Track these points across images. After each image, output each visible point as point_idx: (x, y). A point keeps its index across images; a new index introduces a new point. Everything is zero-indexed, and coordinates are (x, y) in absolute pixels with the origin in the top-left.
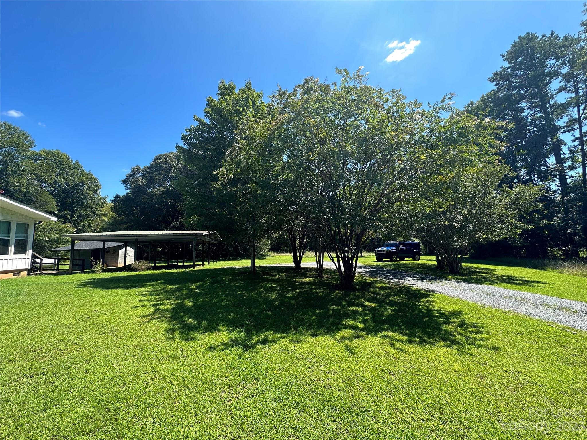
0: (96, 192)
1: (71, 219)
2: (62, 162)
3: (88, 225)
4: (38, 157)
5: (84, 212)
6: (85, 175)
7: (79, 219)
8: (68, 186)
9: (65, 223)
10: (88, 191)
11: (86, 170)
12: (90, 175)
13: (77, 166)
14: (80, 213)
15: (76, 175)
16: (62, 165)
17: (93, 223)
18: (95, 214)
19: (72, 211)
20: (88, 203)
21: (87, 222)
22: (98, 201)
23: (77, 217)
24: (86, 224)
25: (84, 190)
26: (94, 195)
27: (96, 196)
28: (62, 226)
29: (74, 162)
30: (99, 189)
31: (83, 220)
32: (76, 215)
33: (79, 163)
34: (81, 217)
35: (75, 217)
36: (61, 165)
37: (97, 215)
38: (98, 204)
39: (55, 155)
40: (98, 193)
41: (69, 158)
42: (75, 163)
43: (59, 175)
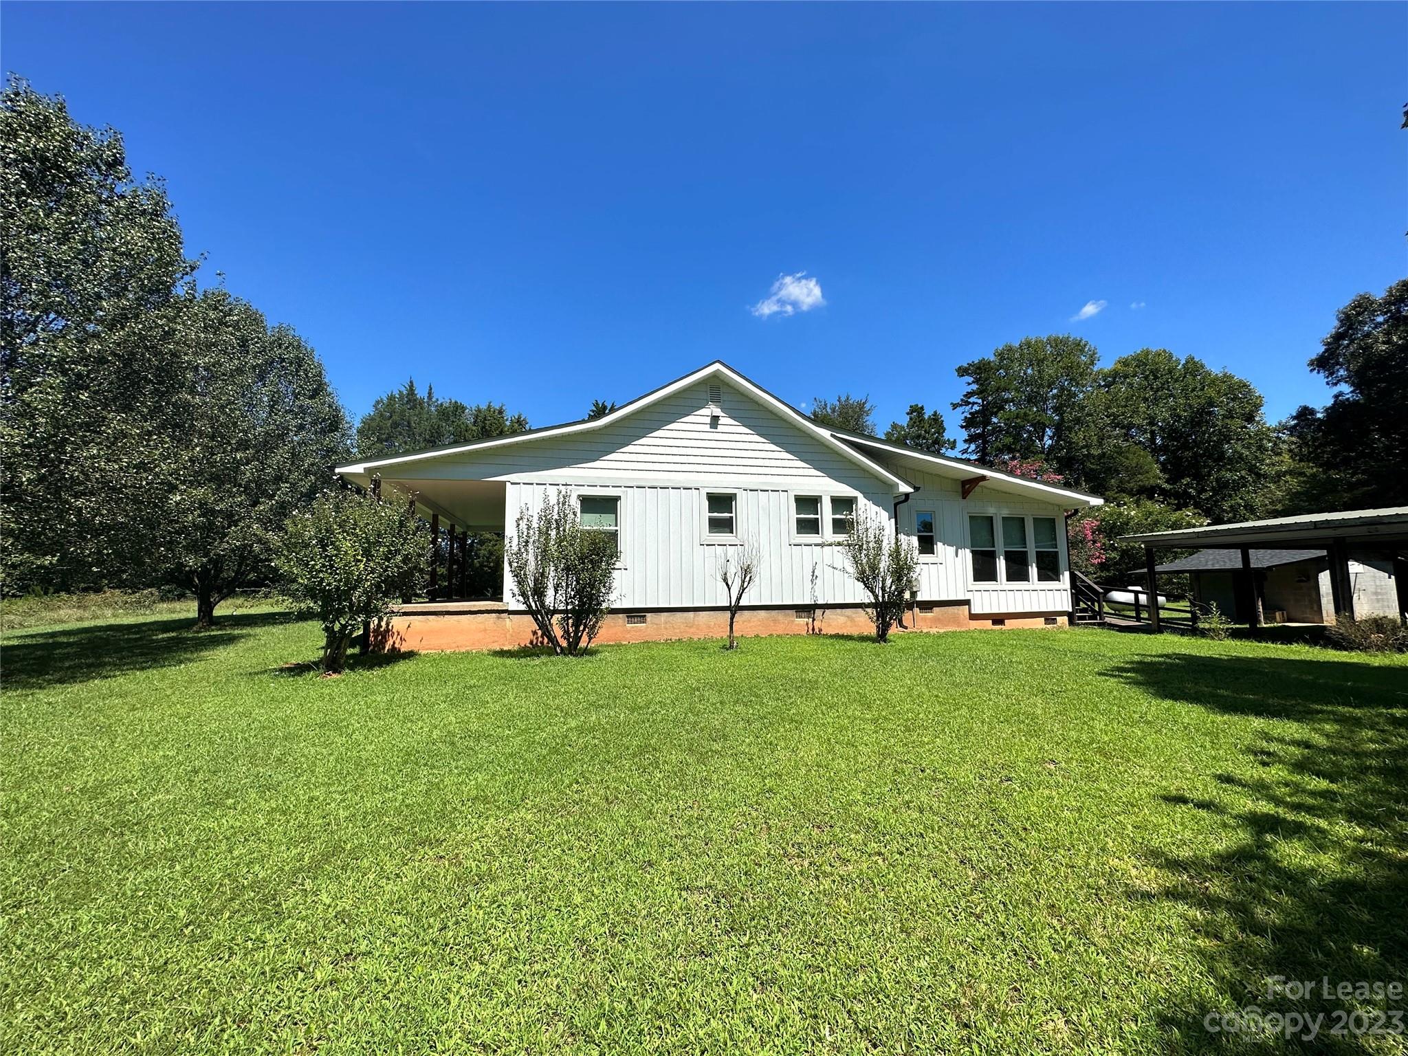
0: (1250, 418)
1: (1199, 497)
2: (1157, 370)
3: (1245, 507)
4: (1113, 378)
5: (1228, 475)
6: (1213, 382)
7: (1218, 494)
8: (1178, 421)
9: (1179, 508)
10: (1228, 421)
11: (1215, 368)
12: (1227, 378)
13: (1193, 368)
14: (1217, 480)
15: (1193, 390)
16: (1158, 378)
17: (1258, 501)
18: (1259, 476)
19: (1199, 477)
20: (1235, 452)
21: (1241, 498)
22: (1261, 440)
23: (1213, 489)
24: (1240, 505)
25: (1217, 419)
26: (1246, 427)
27: (1252, 428)
28: (1175, 516)
29: (1183, 362)
30: (1258, 406)
31: (1230, 496)
32: (1208, 486)
33: (1196, 360)
34: (1222, 487)
35: (1206, 491)
36: (1156, 378)
37: (1265, 476)
38: (1261, 448)
39: (1141, 361)
40: (1257, 419)
41: (1171, 356)
42: (1187, 362)
43: (1156, 401)
